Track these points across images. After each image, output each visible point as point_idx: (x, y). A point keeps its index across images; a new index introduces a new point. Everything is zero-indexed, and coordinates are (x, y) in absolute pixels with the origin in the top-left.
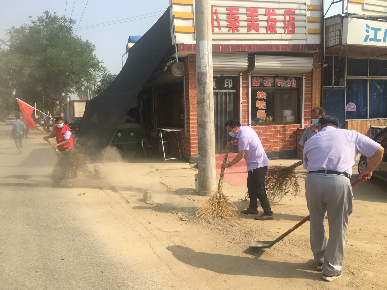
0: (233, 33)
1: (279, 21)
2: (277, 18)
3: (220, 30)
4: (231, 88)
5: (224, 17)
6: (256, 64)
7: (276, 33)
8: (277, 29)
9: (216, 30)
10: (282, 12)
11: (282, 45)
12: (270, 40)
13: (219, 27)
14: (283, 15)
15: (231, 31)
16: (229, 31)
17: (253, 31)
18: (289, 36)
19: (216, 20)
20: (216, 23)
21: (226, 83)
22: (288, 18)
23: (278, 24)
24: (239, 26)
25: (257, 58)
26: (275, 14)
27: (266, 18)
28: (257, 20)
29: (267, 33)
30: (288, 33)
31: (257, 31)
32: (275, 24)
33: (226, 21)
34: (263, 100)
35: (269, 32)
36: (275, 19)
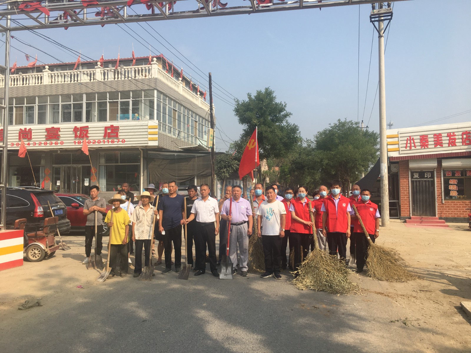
0: (425, 148)
1: (459, 139)
2: (456, 137)
3: (415, 148)
4: (430, 178)
5: (419, 141)
6: (443, 164)
7: (456, 146)
8: (456, 144)
9: (413, 148)
10: (461, 133)
11: (461, 153)
12: (452, 150)
13: (415, 146)
14: (461, 135)
15: (423, 148)
16: (421, 148)
17: (438, 146)
18: (466, 147)
19: (413, 143)
20: (413, 145)
21: (426, 175)
22: (465, 136)
23: (457, 141)
24: (428, 145)
25: (443, 161)
26: (455, 135)
27: (448, 138)
28: (442, 140)
29: (449, 146)
30: (465, 145)
31: (442, 146)
32: (455, 141)
33: (420, 143)
34: (455, 184)
35: (450, 146)
36: (455, 138)
